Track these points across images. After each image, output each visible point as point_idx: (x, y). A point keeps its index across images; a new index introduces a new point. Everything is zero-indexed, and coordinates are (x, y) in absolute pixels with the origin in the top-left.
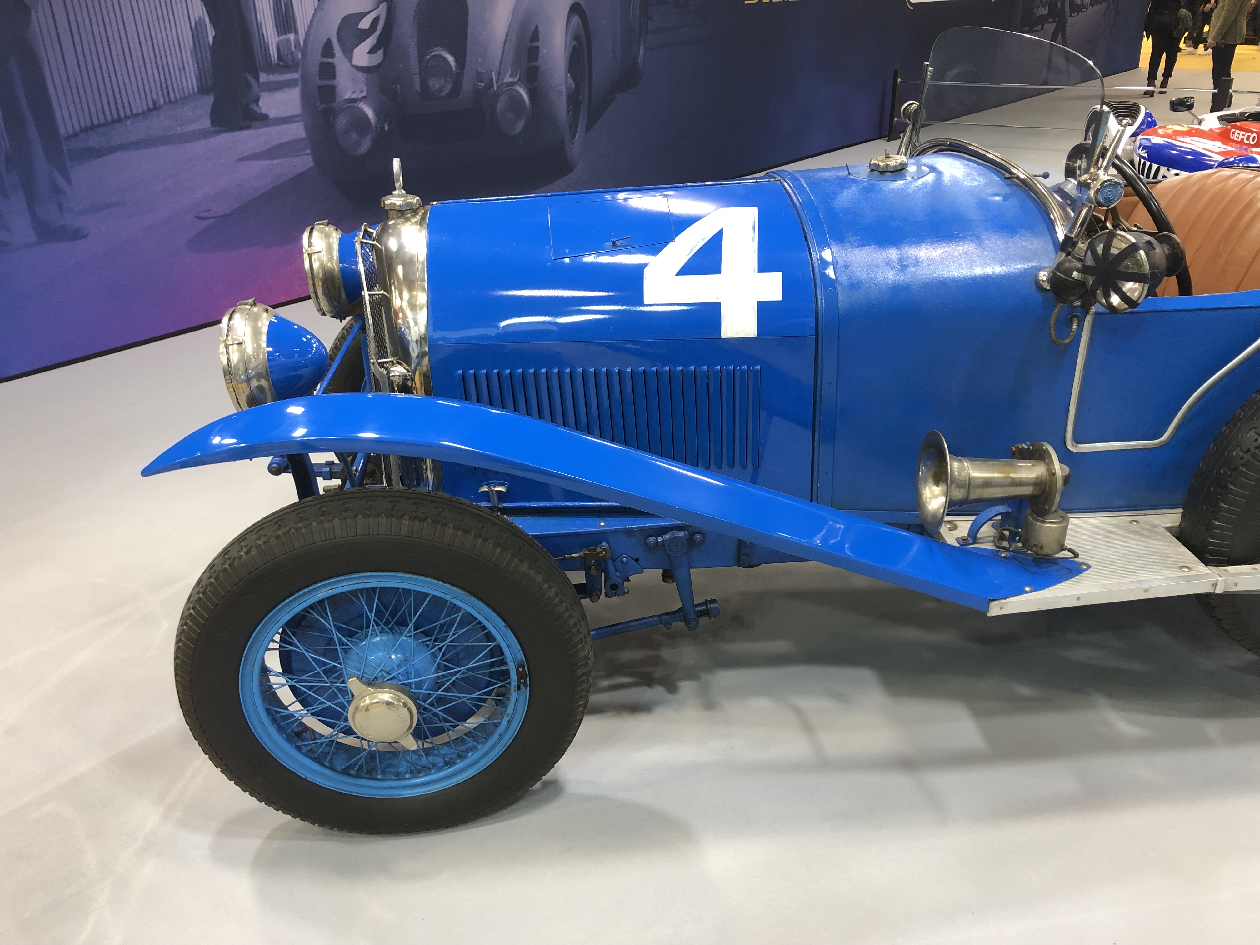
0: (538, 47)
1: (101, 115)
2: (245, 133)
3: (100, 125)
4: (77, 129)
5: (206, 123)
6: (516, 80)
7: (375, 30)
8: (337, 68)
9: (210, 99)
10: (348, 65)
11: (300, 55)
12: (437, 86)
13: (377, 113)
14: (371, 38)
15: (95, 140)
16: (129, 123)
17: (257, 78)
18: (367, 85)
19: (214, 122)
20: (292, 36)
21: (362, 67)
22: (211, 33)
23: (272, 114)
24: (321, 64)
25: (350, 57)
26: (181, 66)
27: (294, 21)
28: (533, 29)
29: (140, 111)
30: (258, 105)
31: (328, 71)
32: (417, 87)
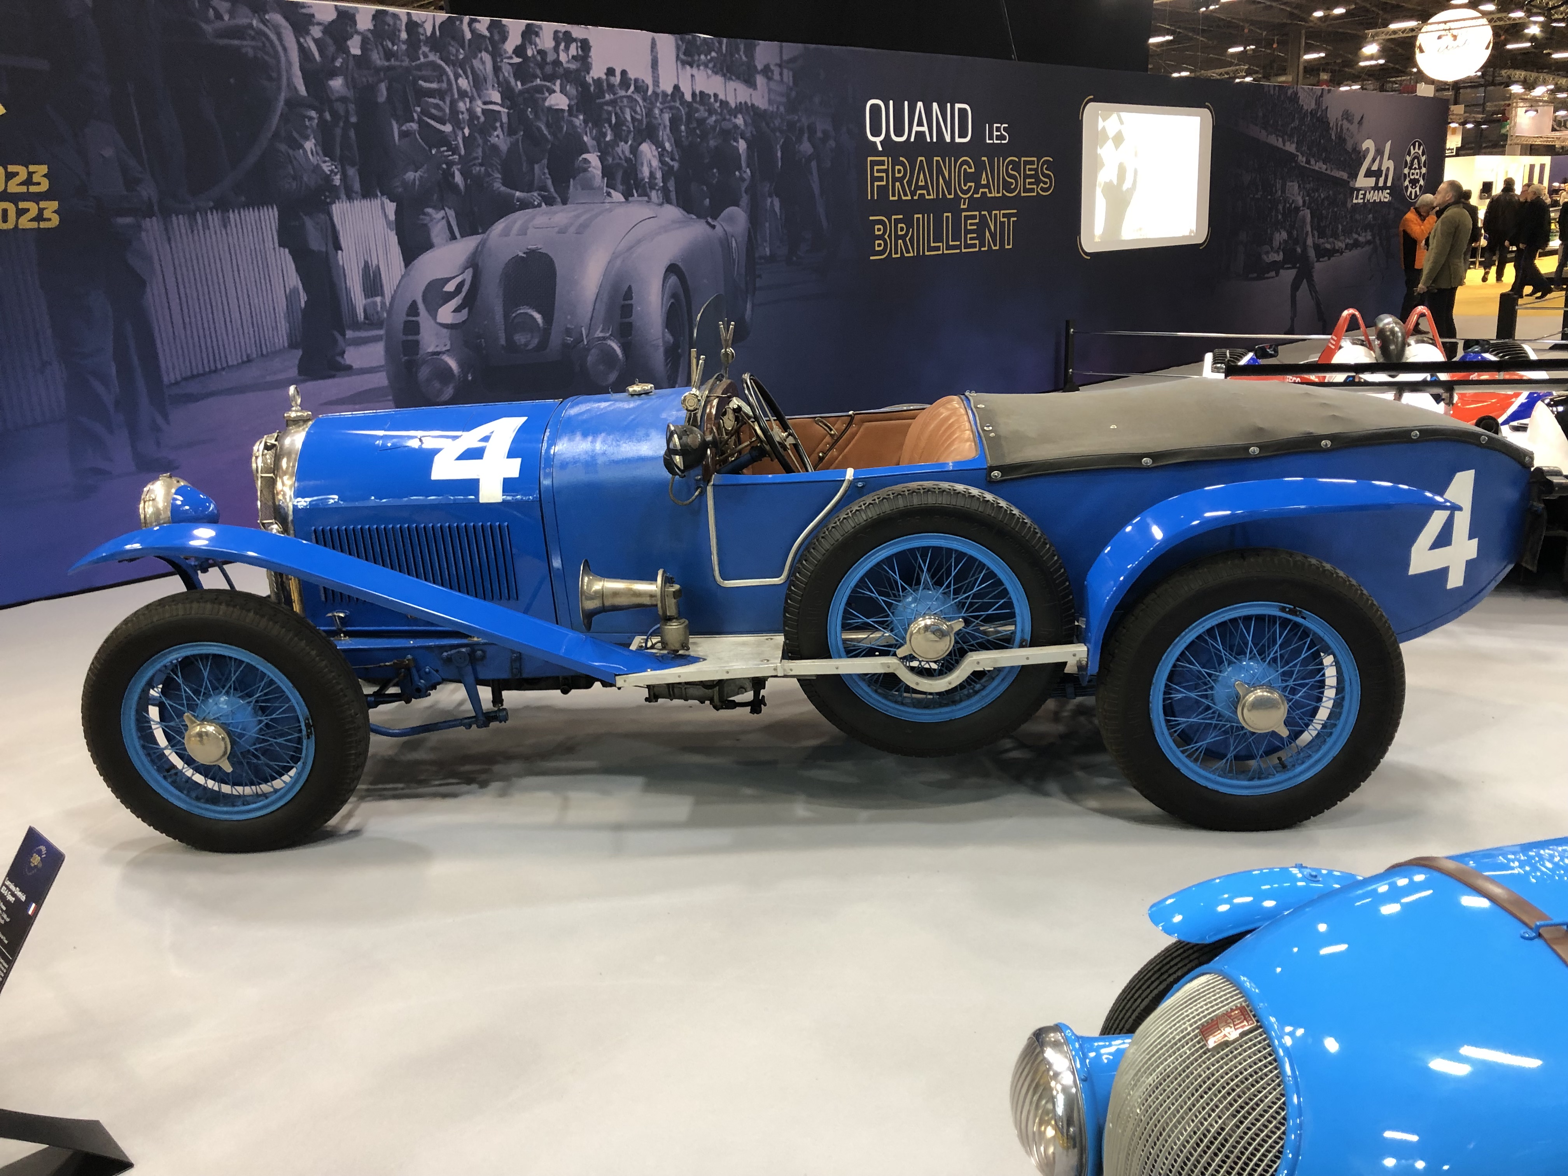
0: (631, 305)
1: (200, 366)
2: (329, 382)
3: (198, 375)
4: (179, 379)
5: (294, 372)
6: (608, 335)
7: (460, 292)
8: (421, 325)
9: (299, 353)
10: (432, 322)
11: (385, 315)
12: (523, 341)
13: (461, 365)
14: (456, 299)
15: (193, 388)
16: (224, 373)
17: (343, 335)
18: (450, 339)
19: (300, 373)
20: (378, 299)
21: (447, 325)
22: (303, 298)
23: (356, 365)
24: (406, 322)
25: (434, 317)
26: (274, 324)
27: (382, 286)
28: (626, 289)
29: (235, 363)
30: (343, 357)
31: (412, 328)
32: (503, 342)
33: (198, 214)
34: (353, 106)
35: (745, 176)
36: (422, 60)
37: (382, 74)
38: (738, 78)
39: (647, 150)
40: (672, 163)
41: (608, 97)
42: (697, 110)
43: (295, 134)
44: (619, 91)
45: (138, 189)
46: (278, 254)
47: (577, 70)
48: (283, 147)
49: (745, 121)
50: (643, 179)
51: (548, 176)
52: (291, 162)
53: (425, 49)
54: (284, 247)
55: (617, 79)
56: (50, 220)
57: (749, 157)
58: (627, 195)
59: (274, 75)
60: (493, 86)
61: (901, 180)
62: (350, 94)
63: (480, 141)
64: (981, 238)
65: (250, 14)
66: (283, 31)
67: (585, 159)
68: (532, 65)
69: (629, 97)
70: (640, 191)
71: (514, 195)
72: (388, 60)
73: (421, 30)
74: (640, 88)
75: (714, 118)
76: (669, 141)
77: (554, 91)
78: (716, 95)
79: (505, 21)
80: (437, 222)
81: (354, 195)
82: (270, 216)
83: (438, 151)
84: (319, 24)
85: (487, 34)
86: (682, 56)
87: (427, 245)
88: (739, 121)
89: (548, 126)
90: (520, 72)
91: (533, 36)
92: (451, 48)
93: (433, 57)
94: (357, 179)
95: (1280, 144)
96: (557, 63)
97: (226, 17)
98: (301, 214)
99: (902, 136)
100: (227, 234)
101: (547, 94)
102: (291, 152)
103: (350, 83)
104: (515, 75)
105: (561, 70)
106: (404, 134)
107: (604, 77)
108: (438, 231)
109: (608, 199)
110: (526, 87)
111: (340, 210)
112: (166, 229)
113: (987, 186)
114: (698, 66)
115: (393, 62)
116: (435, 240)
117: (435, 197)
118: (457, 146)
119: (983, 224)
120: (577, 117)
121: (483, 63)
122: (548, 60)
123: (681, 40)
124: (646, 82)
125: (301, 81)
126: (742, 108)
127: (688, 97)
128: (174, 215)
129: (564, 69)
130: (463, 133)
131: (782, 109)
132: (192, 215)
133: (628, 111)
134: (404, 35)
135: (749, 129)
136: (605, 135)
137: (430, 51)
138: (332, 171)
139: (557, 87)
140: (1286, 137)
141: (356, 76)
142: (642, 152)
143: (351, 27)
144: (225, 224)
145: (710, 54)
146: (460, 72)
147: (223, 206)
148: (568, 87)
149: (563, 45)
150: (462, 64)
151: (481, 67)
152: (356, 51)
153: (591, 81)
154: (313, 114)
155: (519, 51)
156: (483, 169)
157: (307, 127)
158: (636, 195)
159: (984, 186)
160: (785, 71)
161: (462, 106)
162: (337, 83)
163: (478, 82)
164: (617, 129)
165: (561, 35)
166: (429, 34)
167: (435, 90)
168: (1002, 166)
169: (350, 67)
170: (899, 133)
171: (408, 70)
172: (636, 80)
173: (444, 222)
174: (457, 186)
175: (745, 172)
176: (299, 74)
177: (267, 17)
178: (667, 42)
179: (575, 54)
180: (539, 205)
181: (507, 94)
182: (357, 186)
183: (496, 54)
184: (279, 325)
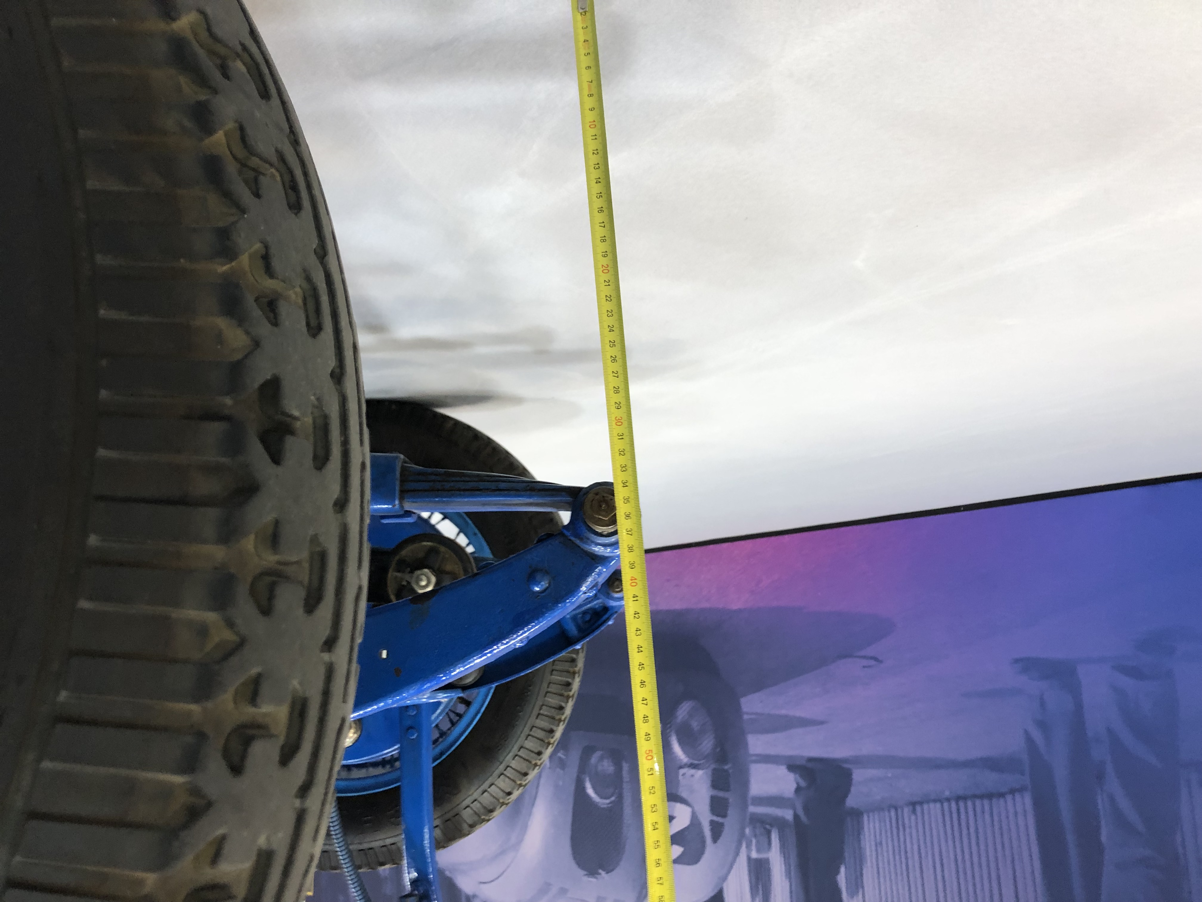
1: (979, 810)
8: (708, 807)
10: (696, 809)
12: (605, 763)
15: (990, 779)
16: (947, 793)
18: (678, 782)
21: (683, 801)
22: (842, 879)
23: (782, 770)
24: (724, 816)
25: (694, 817)
26: (879, 847)
29: (932, 805)
30: (798, 784)
31: (718, 806)
184: (874, 848)
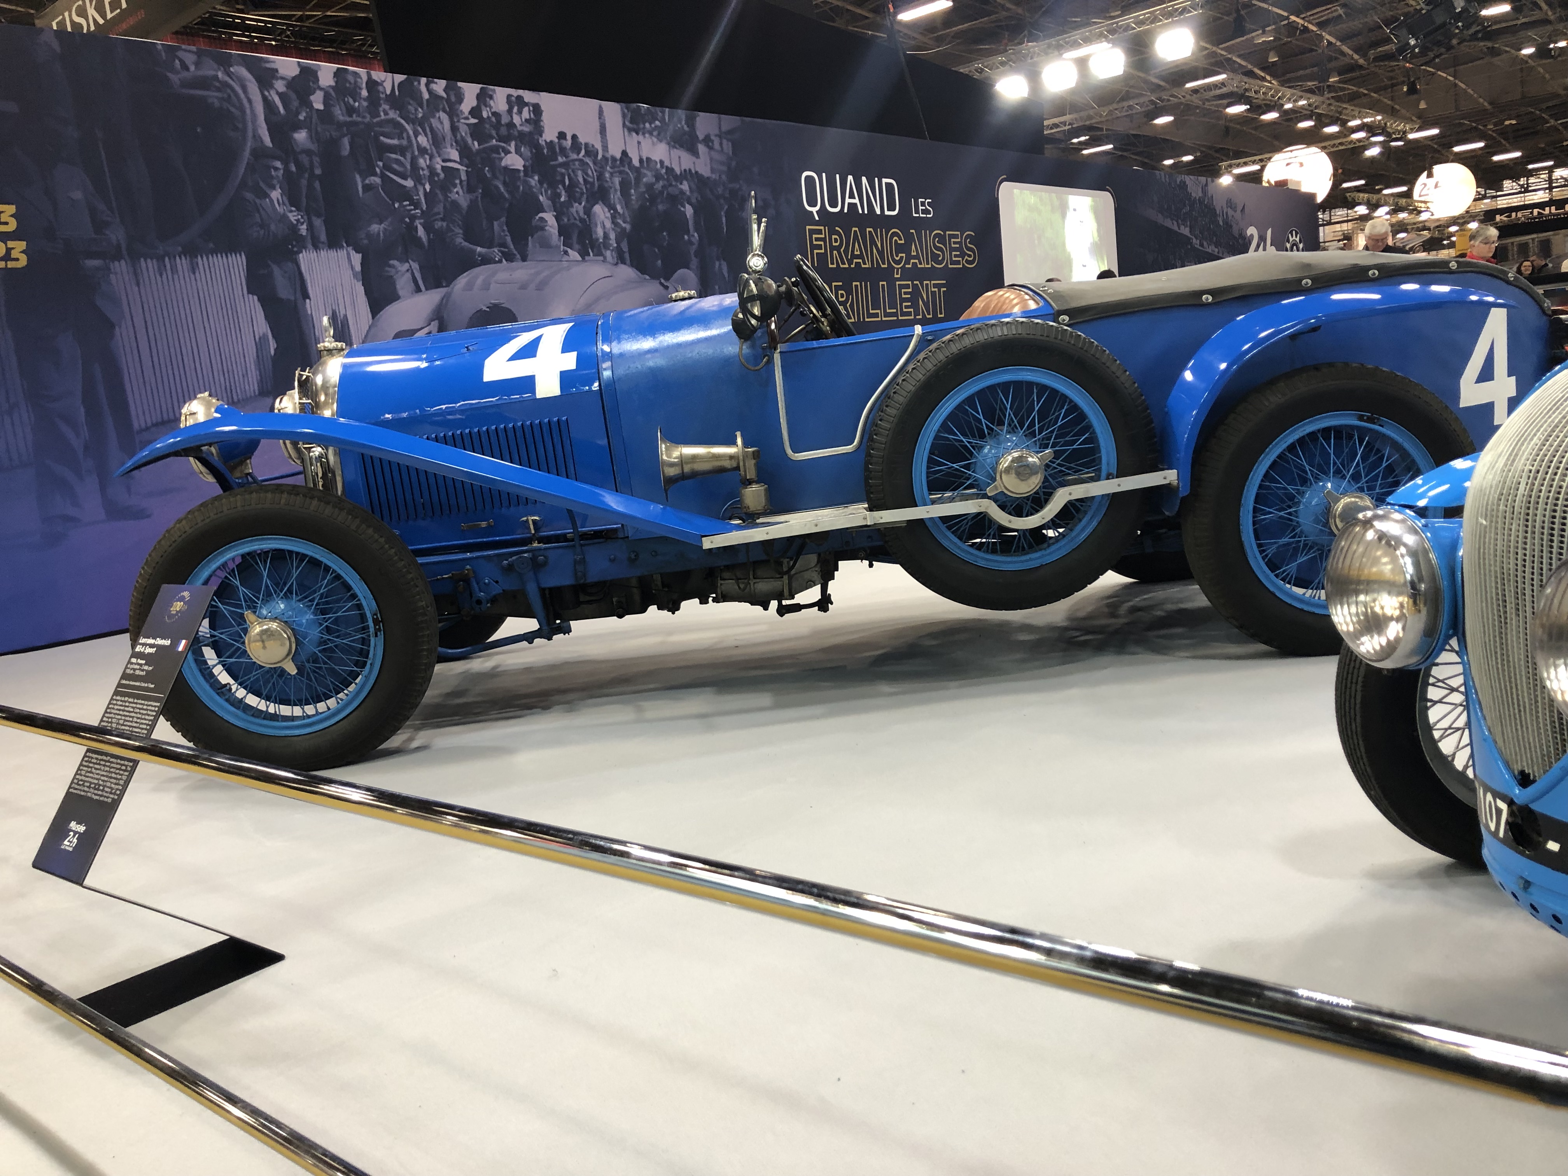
4: (149, 424)
22: (273, 345)
26: (244, 372)
33: (167, 259)
34: (318, 159)
35: (693, 239)
36: (383, 117)
37: (345, 128)
38: (682, 146)
39: (600, 211)
40: (624, 225)
41: (561, 159)
42: (645, 175)
43: (262, 184)
44: (571, 154)
45: (107, 232)
46: (246, 299)
47: (530, 133)
48: (249, 196)
49: (690, 188)
50: (598, 239)
51: (507, 233)
52: (258, 211)
53: (387, 107)
54: (253, 294)
55: (568, 143)
56: (17, 260)
57: (696, 223)
58: (584, 254)
59: (240, 126)
60: (452, 145)
61: (838, 249)
62: (313, 147)
63: (441, 197)
64: (915, 305)
65: (215, 66)
66: (248, 83)
67: (542, 219)
68: (487, 126)
69: (581, 160)
70: (595, 250)
71: (475, 251)
72: (351, 116)
73: (381, 88)
74: (591, 152)
75: (661, 183)
76: (620, 203)
77: (510, 152)
78: (662, 162)
79: (460, 84)
80: (403, 275)
81: (320, 245)
82: (238, 263)
83: (401, 205)
84: (283, 78)
85: (445, 95)
86: (627, 123)
87: (394, 297)
88: (685, 186)
89: (505, 183)
90: (477, 132)
91: (488, 99)
92: (410, 107)
93: (393, 115)
94: (324, 228)
95: (1175, 228)
96: (511, 125)
97: (192, 68)
98: (270, 262)
99: (836, 207)
100: (196, 280)
101: (503, 155)
102: (258, 201)
103: (314, 136)
104: (471, 136)
105: (516, 133)
106: (367, 188)
107: (556, 140)
108: (403, 283)
109: (566, 258)
110: (481, 147)
111: (307, 259)
112: (136, 274)
113: (916, 257)
114: (644, 134)
115: (355, 117)
116: (401, 293)
117: (400, 248)
118: (419, 200)
119: (916, 294)
120: (532, 177)
121: (442, 123)
122: (503, 122)
123: (627, 108)
124: (596, 146)
125: (267, 133)
126: (687, 175)
127: (636, 162)
128: (142, 260)
129: (518, 131)
130: (425, 189)
131: (724, 177)
132: (160, 259)
133: (580, 173)
134: (364, 93)
135: (696, 195)
136: (559, 196)
137: (390, 109)
138: (298, 220)
139: (512, 149)
140: (1180, 221)
141: (319, 129)
142: (595, 213)
143: (313, 83)
144: (193, 269)
145: (654, 122)
146: (420, 129)
147: (192, 251)
148: (523, 149)
149: (515, 109)
150: (421, 124)
151: (440, 127)
152: (319, 106)
153: (544, 143)
154: (278, 164)
155: (475, 112)
156: (445, 224)
157: (272, 177)
158: (591, 254)
159: (914, 257)
160: (725, 142)
161: (422, 162)
162: (301, 136)
163: (437, 141)
164: (571, 189)
165: (513, 98)
166: (388, 92)
167: (396, 146)
168: (930, 237)
169: (314, 120)
170: (833, 204)
171: (369, 126)
172: (586, 145)
173: (409, 275)
174: (420, 238)
175: (693, 236)
176: (264, 125)
177: (232, 69)
178: (613, 110)
179: (528, 117)
180: (500, 261)
181: (465, 151)
182: (323, 237)
183: (453, 113)
184: (249, 372)
